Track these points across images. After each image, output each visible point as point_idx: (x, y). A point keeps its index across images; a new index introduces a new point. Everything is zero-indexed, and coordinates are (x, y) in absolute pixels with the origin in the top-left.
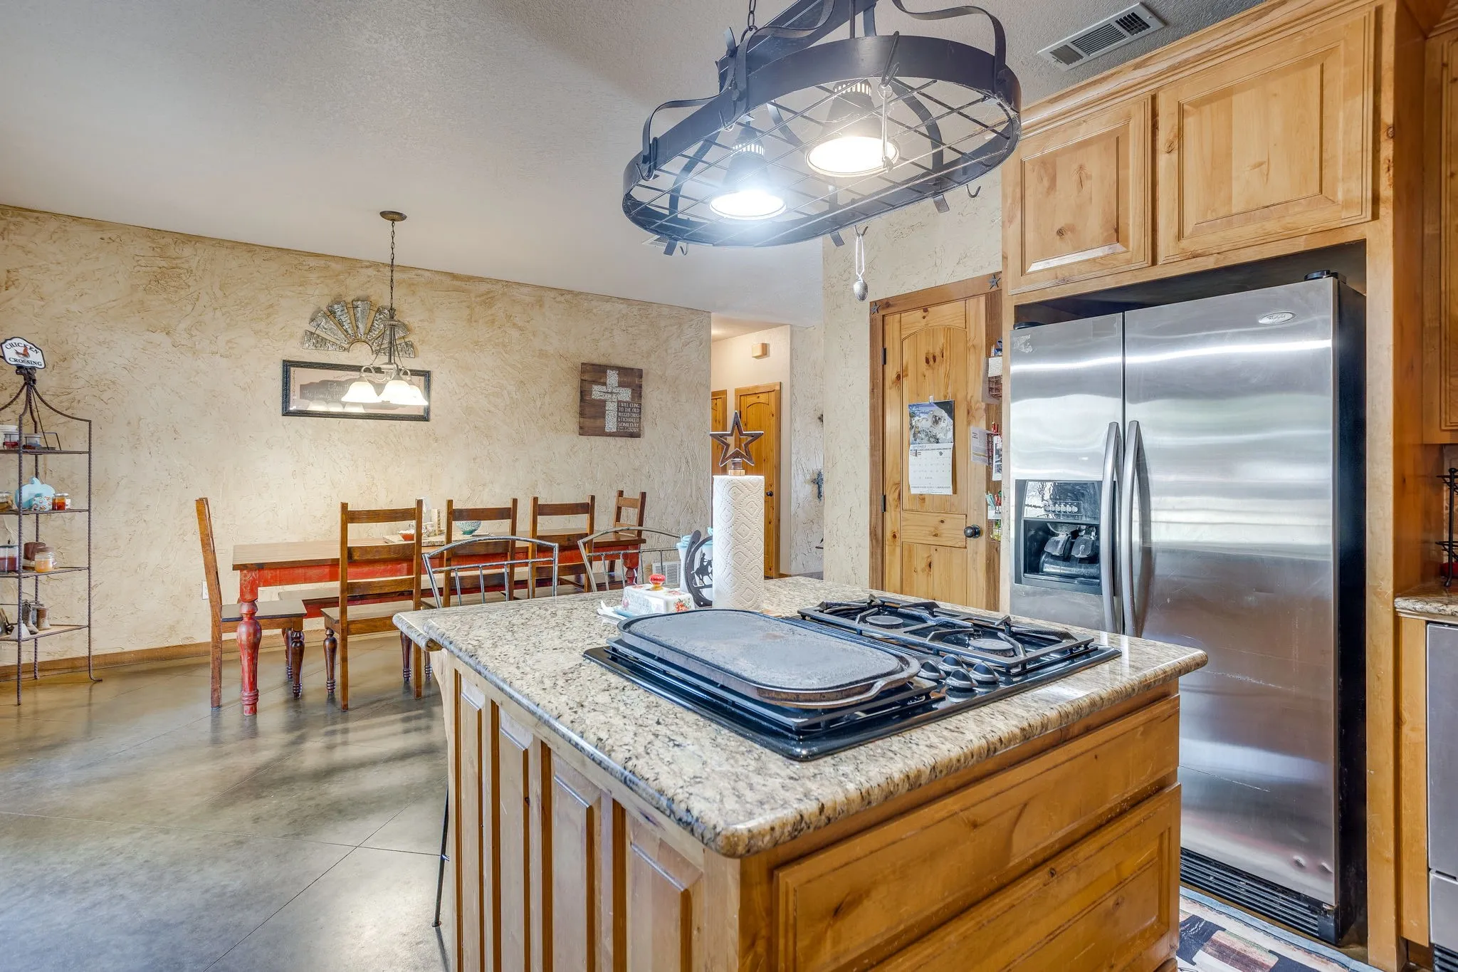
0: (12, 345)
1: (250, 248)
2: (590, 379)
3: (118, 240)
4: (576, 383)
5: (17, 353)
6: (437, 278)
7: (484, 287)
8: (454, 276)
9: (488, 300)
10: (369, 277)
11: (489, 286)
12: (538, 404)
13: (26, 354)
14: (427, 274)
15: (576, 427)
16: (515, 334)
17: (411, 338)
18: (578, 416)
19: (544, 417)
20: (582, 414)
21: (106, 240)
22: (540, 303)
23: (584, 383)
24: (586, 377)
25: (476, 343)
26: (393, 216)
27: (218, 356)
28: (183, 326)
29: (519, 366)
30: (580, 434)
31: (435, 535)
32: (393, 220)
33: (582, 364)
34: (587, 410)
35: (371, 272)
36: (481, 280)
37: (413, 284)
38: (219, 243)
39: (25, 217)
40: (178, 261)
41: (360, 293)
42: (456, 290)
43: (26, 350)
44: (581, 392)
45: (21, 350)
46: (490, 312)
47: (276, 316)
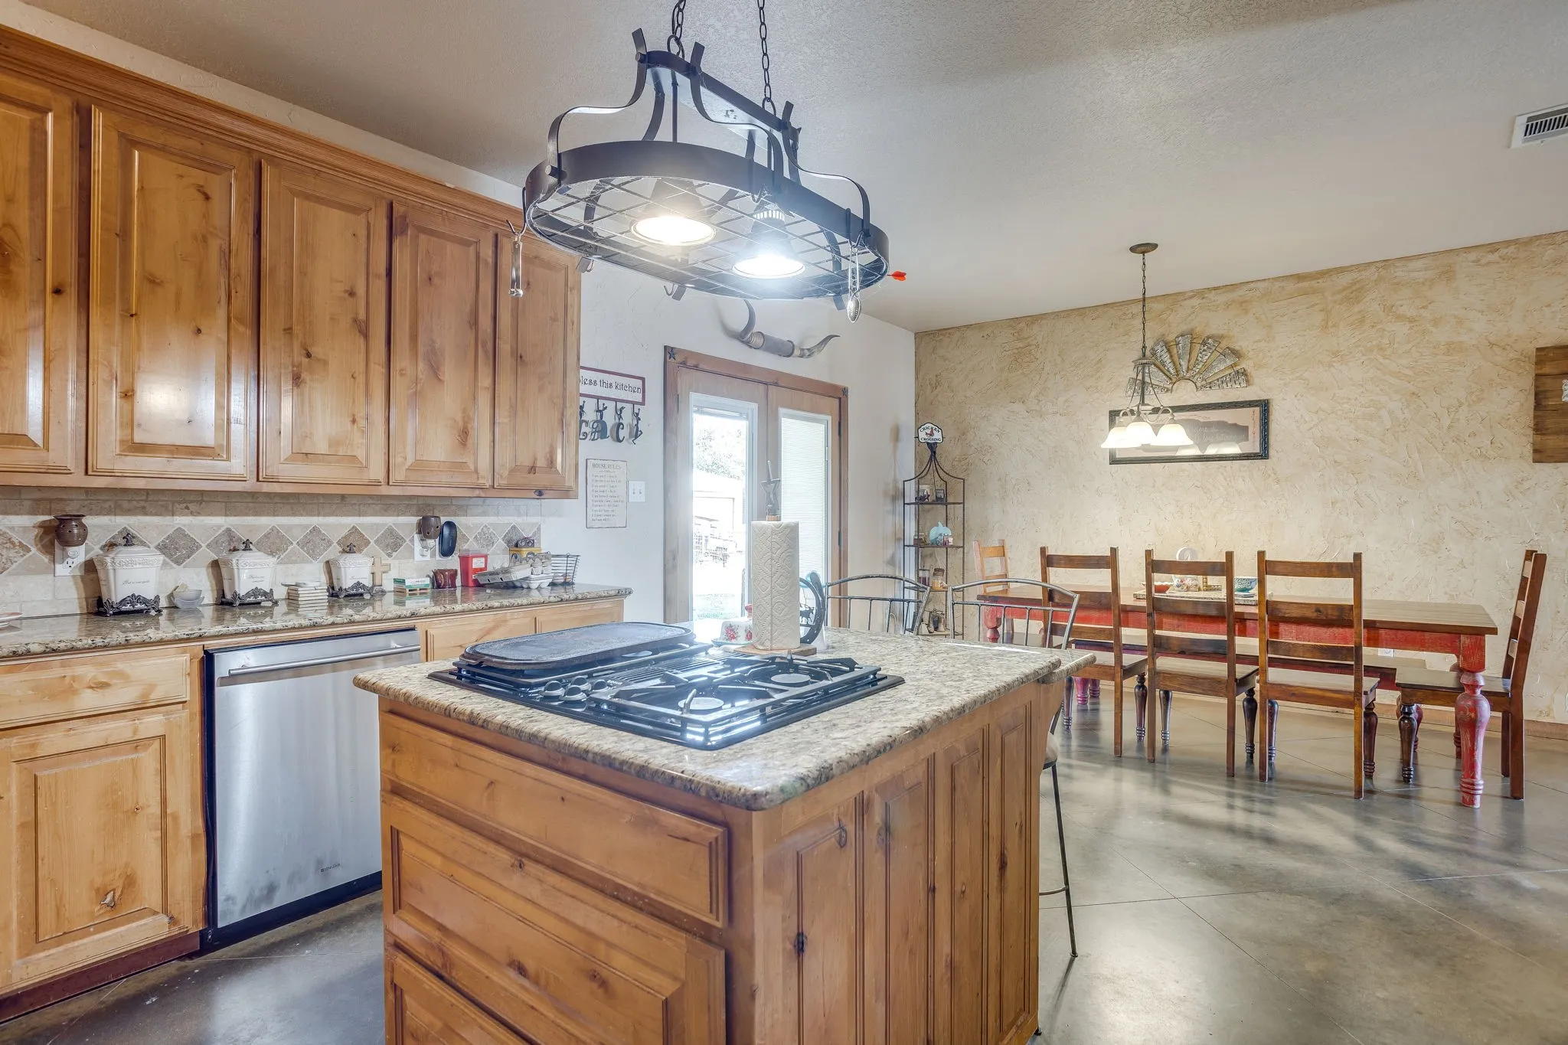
0: (924, 429)
1: (1081, 312)
2: (1556, 371)
3: (992, 335)
4: (1527, 382)
5: (927, 434)
6: (1277, 285)
7: (1345, 280)
8: (1300, 277)
9: (1354, 294)
10: (1193, 307)
11: (1355, 275)
12: (1446, 422)
13: (932, 434)
14: (1260, 285)
15: (1528, 451)
16: (1401, 329)
17: (1244, 365)
18: (1530, 432)
19: (1457, 439)
20: (1539, 429)
21: (986, 337)
22: (1448, 274)
23: (1544, 379)
24: (1547, 369)
25: (1336, 354)
26: (1143, 249)
27: (1058, 415)
28: (1033, 394)
29: (1409, 372)
30: (1535, 461)
31: (1199, 590)
32: (1143, 253)
33: (1538, 349)
34: (1550, 422)
35: (1195, 302)
36: (1341, 270)
37: (1246, 301)
38: (1057, 315)
39: (944, 335)
40: (1029, 340)
41: (1184, 328)
42: (1305, 293)
43: (932, 431)
44: (1536, 394)
45: (929, 431)
46: (1356, 309)
47: (1104, 370)
